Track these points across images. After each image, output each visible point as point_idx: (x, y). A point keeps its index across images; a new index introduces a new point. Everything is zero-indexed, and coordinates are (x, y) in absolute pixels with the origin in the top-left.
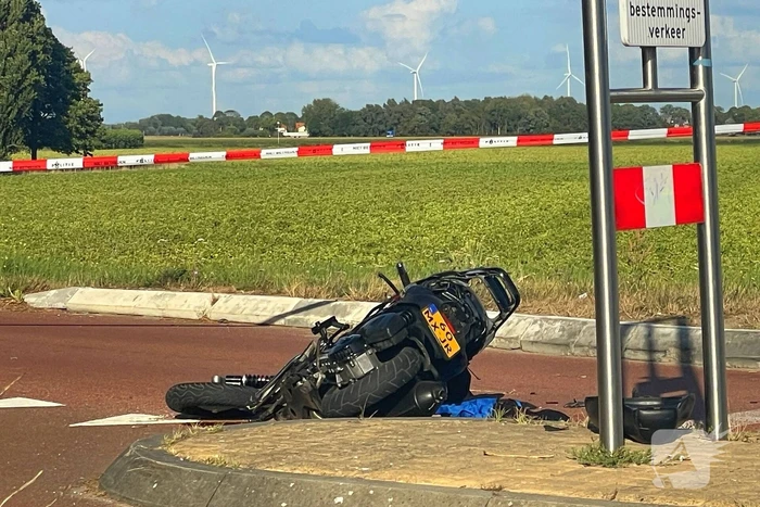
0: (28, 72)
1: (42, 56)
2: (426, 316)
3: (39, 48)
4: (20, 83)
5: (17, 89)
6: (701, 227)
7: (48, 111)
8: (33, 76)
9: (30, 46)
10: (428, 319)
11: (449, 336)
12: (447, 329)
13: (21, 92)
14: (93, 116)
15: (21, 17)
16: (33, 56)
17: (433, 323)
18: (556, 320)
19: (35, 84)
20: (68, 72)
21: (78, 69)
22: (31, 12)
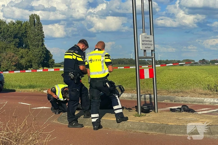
0: (42, 54)
4: (41, 56)
5: (40, 57)
6: (153, 78)
7: (46, 61)
9: (43, 50)
14: (53, 62)
15: (41, 45)
16: (43, 52)
18: (130, 94)
19: (43, 57)
20: (49, 55)
21: (51, 54)
22: (43, 44)
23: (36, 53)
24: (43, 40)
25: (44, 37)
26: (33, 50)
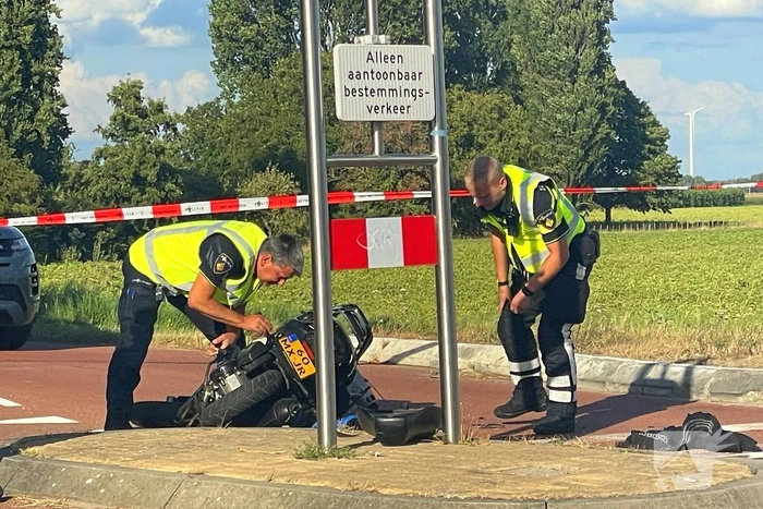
0: (598, 125)
1: (612, 108)
2: (282, 344)
3: (610, 100)
4: (591, 137)
5: (588, 146)
6: (438, 268)
7: (625, 167)
8: (604, 129)
9: (600, 98)
10: (284, 346)
11: (306, 361)
12: (305, 355)
13: (592, 147)
14: (671, 174)
15: (592, 69)
16: (602, 108)
17: (289, 349)
18: (602, 360)
19: (607, 139)
20: (644, 126)
21: (655, 123)
22: (603, 63)
23: (559, 116)
24: (602, 32)
25: (610, 15)
26: (543, 100)
